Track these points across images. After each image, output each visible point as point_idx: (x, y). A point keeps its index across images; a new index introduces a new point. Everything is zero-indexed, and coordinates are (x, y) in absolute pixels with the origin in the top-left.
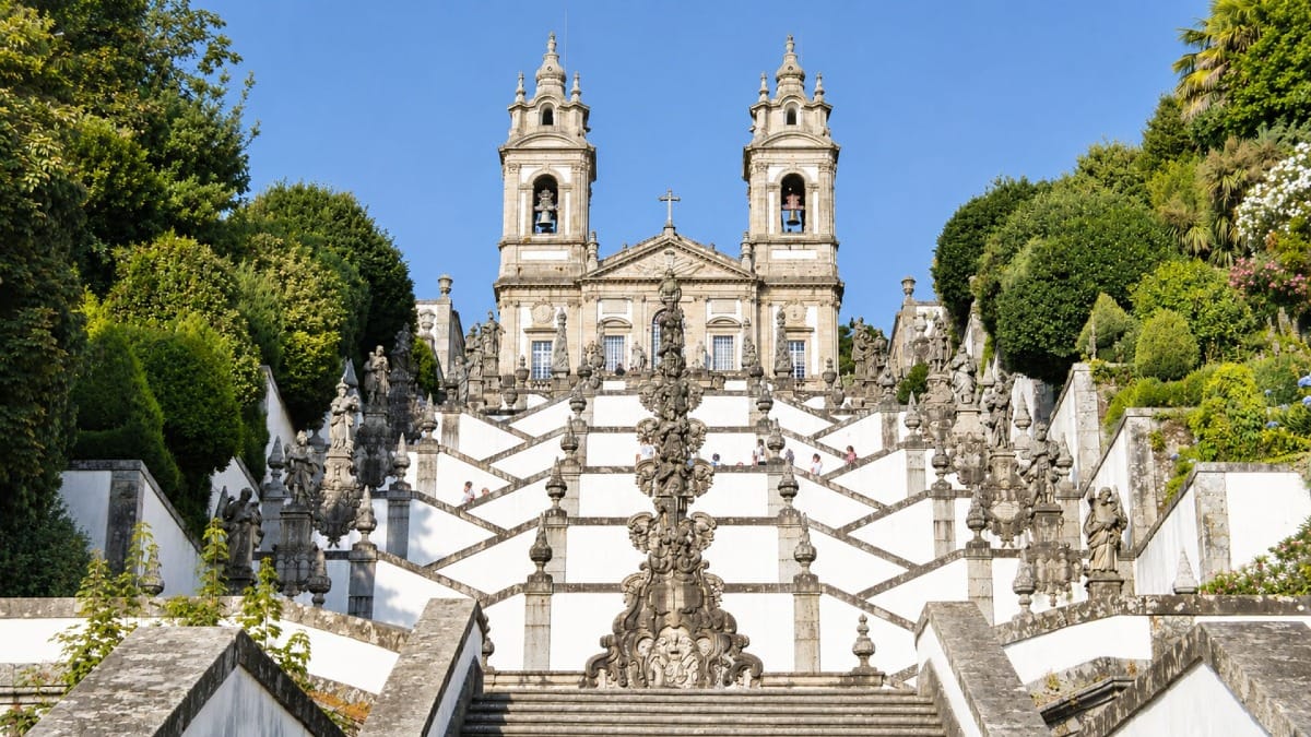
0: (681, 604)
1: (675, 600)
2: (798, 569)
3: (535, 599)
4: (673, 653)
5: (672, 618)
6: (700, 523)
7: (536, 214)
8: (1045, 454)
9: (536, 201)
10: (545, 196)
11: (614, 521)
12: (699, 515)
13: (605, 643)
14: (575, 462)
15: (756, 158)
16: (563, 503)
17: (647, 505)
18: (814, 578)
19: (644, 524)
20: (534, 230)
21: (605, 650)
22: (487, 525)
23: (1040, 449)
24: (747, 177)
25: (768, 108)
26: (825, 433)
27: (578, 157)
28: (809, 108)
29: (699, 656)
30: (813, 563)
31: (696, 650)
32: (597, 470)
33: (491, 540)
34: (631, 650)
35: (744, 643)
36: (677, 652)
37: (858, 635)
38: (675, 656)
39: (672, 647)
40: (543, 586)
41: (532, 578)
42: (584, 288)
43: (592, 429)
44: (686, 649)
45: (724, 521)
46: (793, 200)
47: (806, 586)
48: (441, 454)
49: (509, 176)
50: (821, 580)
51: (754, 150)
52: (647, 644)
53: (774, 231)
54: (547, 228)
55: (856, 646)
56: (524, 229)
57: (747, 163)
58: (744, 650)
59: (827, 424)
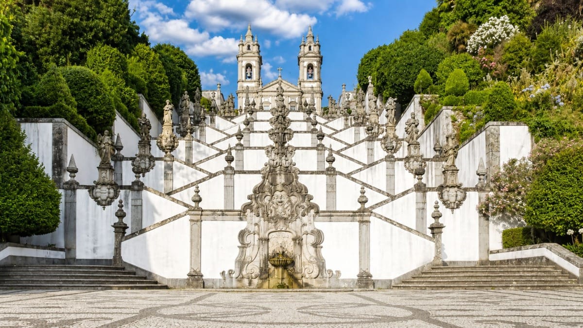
0: (283, 181)
1: (281, 179)
2: (327, 165)
3: (228, 176)
4: (279, 202)
5: (279, 188)
6: (290, 149)
7: (247, 74)
8: (414, 123)
9: (246, 71)
10: (249, 70)
11: (260, 148)
12: (289, 146)
13: (250, 198)
14: (249, 129)
15: (302, 59)
16: (242, 142)
17: (272, 143)
18: (334, 169)
19: (270, 149)
20: (246, 78)
21: (250, 201)
22: (217, 149)
23: (412, 121)
24: (299, 65)
25: (305, 46)
26: (327, 123)
27: (257, 58)
28: (315, 46)
29: (292, 204)
30: (334, 163)
31: (290, 201)
32: (256, 132)
33: (217, 154)
34: (261, 201)
35: (311, 198)
36: (281, 202)
37: (360, 194)
38: (280, 204)
39: (279, 200)
40: (229, 171)
41: (226, 168)
42: (259, 93)
43: (256, 121)
44: (285, 200)
45: (298, 148)
46: (310, 71)
47: (331, 172)
48: (207, 127)
49: (240, 64)
50: (337, 170)
51: (300, 57)
52: (268, 198)
53: (305, 79)
54: (250, 77)
55: (359, 199)
56: (244, 78)
57: (299, 60)
58: (311, 201)
59: (327, 121)
